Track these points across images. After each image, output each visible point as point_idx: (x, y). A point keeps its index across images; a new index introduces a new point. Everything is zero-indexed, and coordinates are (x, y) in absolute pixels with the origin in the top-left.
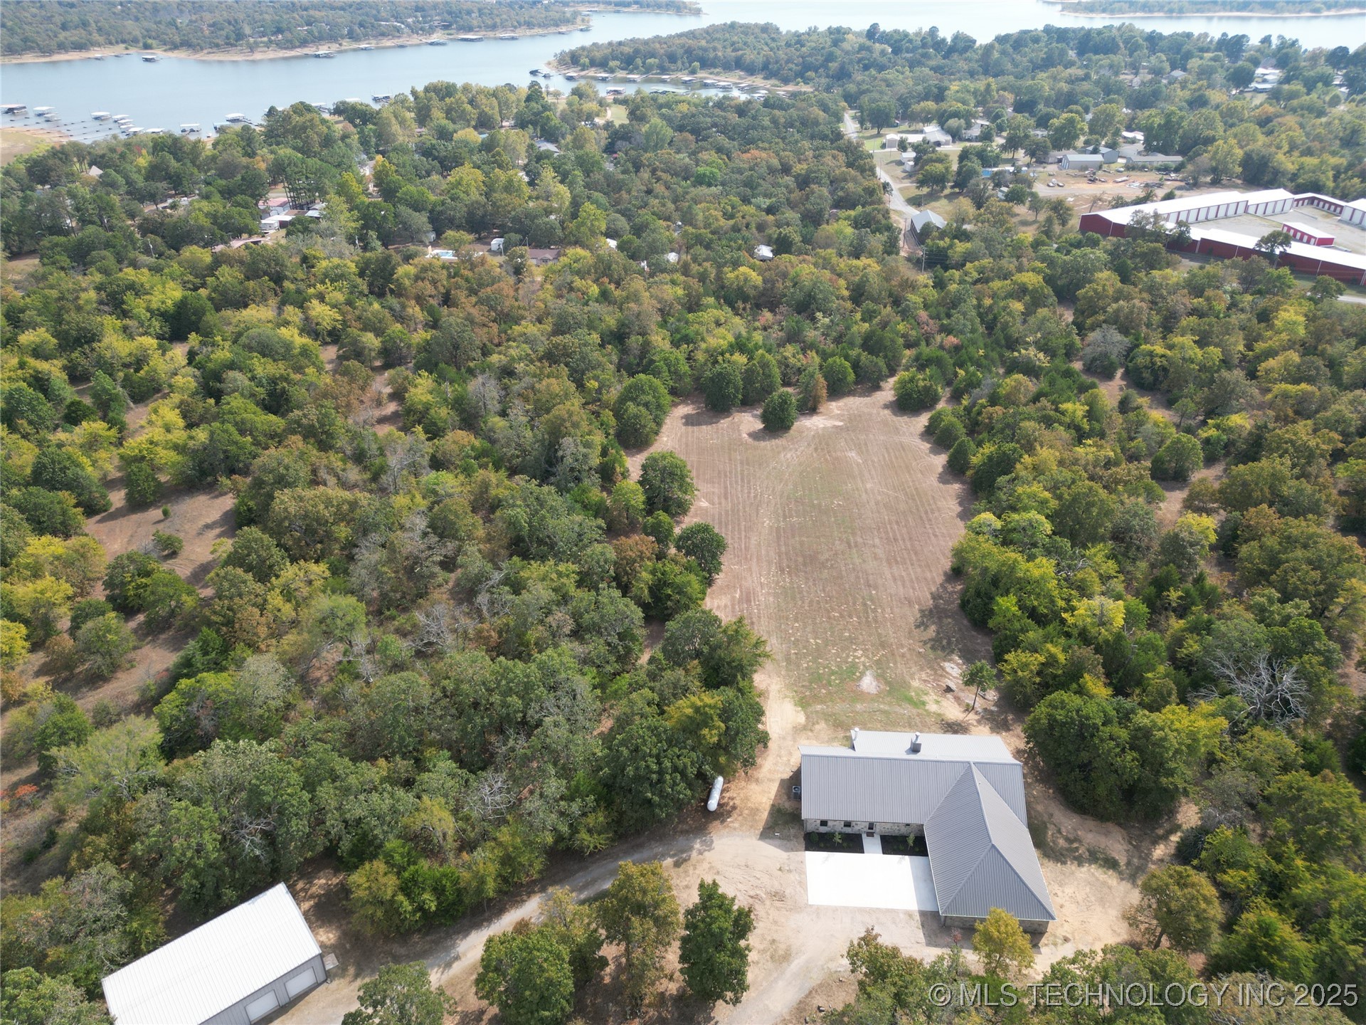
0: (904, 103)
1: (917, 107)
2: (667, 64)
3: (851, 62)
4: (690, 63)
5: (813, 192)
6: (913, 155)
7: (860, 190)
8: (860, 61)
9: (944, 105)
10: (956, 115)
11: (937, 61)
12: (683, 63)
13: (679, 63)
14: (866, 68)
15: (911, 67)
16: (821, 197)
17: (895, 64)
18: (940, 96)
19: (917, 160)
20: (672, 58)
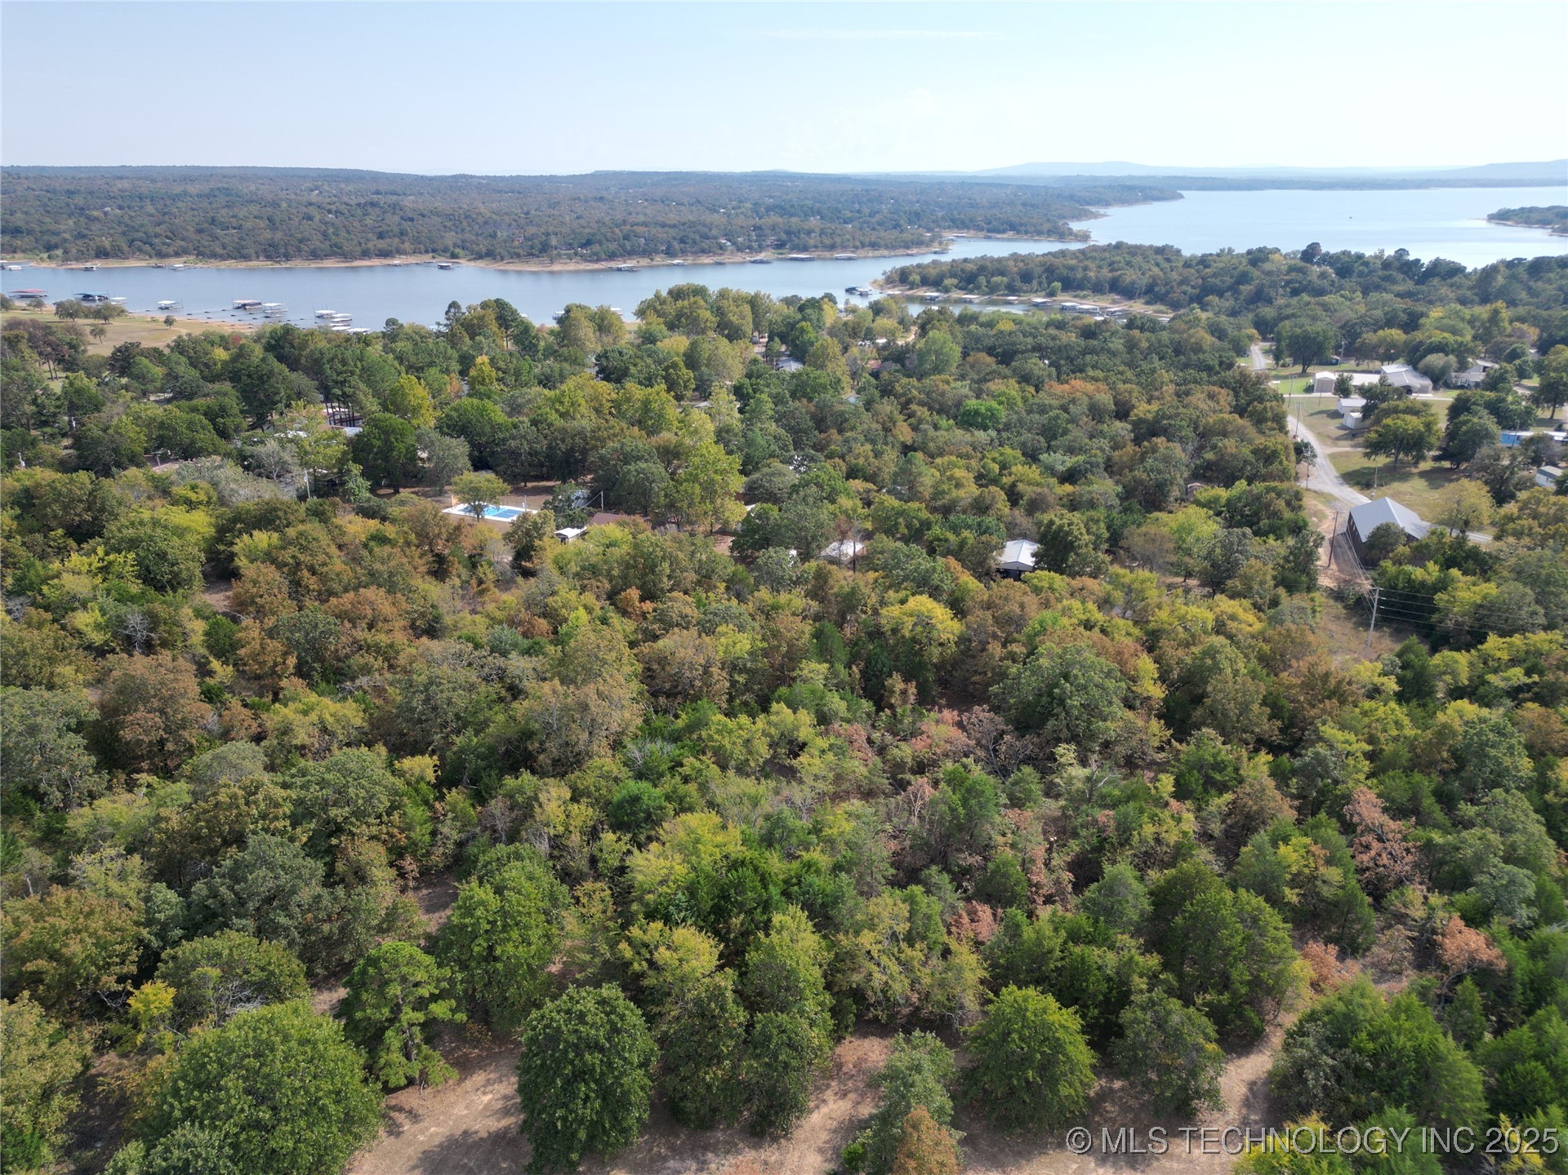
0: (1351, 331)
1: (1370, 337)
2: (1018, 284)
3: (1273, 285)
4: (1049, 284)
5: (1154, 450)
6: (1361, 402)
7: (1246, 451)
8: (1288, 283)
9: (1418, 336)
10: (1441, 348)
11: (1409, 285)
12: (1040, 283)
13: (1035, 283)
14: (1295, 292)
15: (1365, 293)
16: (1166, 460)
17: (1341, 288)
18: (1411, 323)
19: (1366, 411)
20: (1026, 277)
